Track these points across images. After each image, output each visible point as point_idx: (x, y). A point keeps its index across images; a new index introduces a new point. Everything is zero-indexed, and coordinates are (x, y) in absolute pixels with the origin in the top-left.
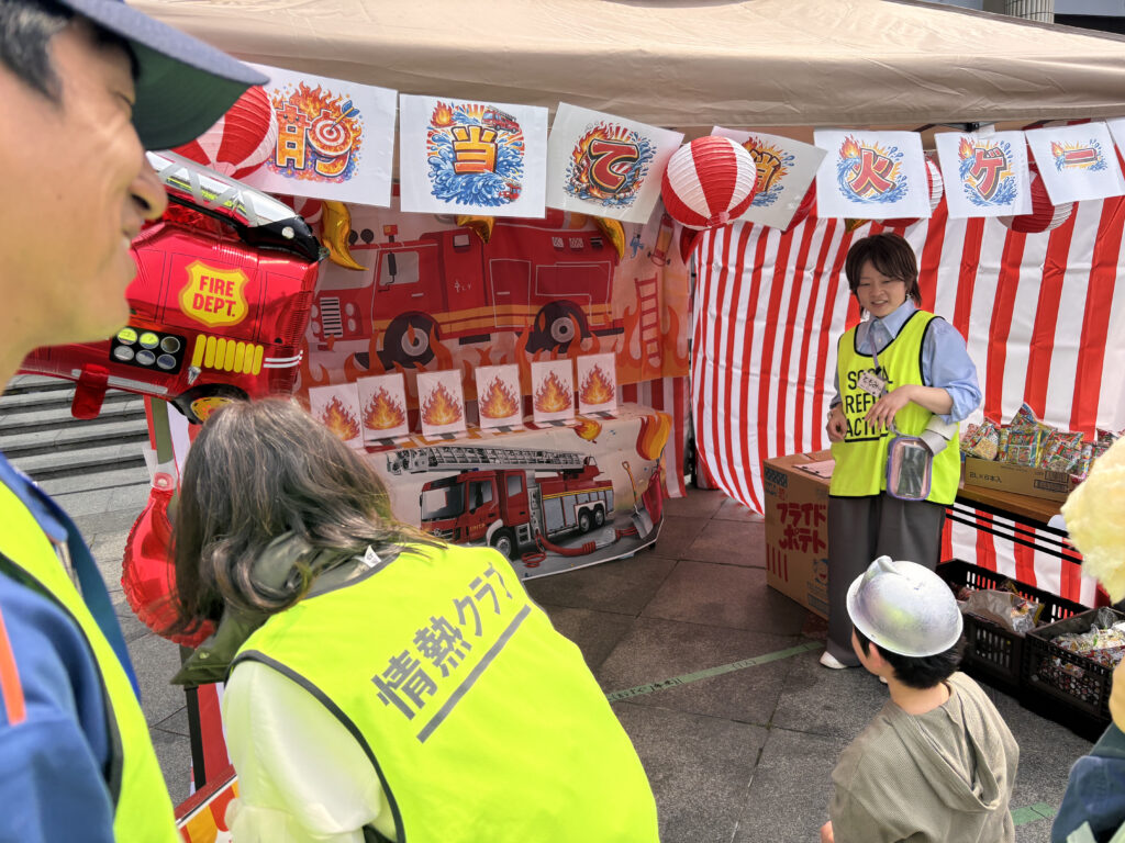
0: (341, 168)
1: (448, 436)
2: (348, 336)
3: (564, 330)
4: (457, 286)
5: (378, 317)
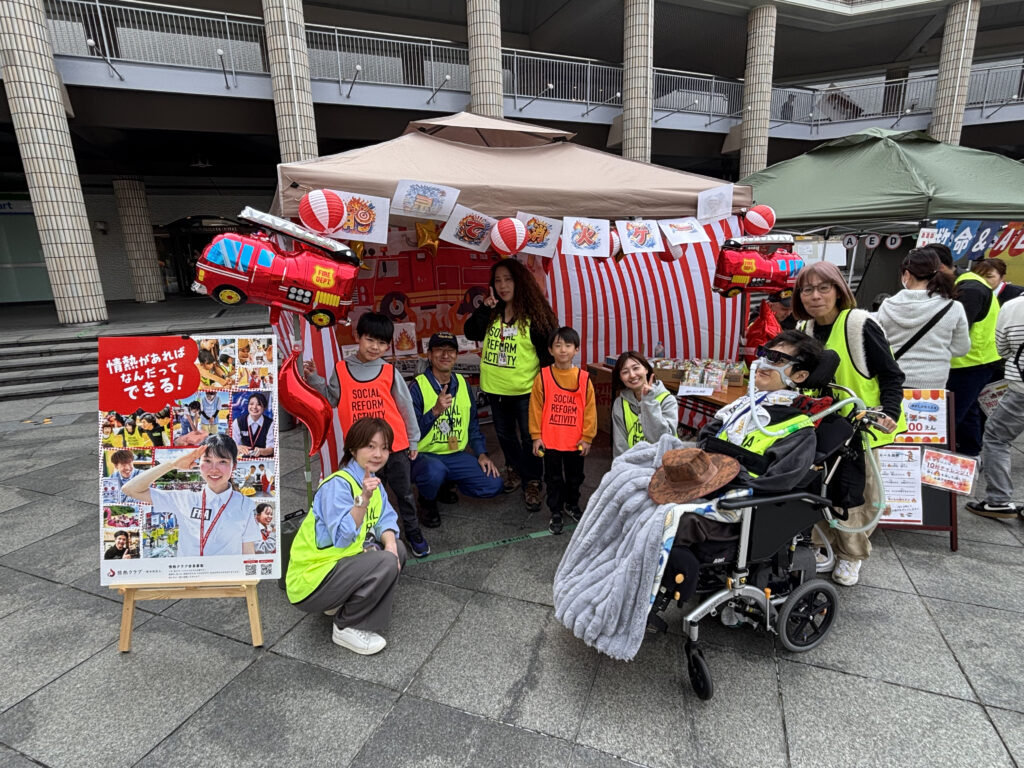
0: (368, 229)
4: (419, 279)
5: (376, 294)
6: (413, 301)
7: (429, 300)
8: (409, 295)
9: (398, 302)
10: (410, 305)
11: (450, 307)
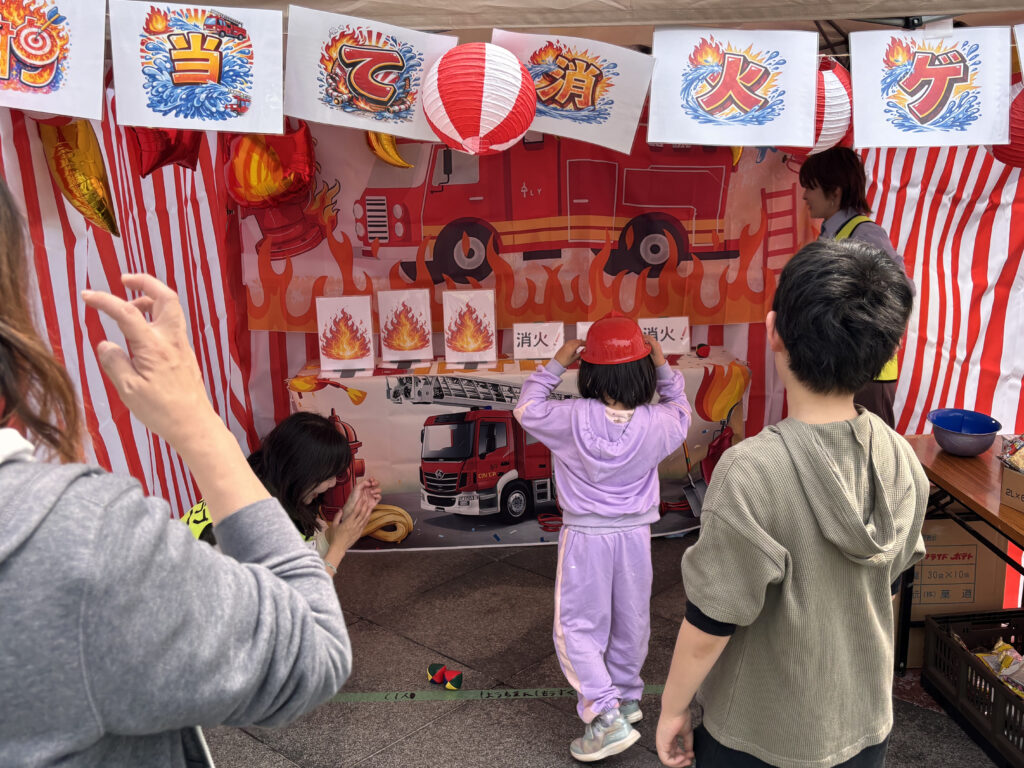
0: (48, 78)
1: (471, 366)
2: (394, 242)
3: (655, 249)
4: (524, 190)
5: (428, 221)
6: (507, 240)
7: (543, 237)
8: (500, 226)
9: (475, 243)
10: (498, 248)
11: (591, 255)
